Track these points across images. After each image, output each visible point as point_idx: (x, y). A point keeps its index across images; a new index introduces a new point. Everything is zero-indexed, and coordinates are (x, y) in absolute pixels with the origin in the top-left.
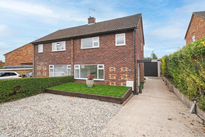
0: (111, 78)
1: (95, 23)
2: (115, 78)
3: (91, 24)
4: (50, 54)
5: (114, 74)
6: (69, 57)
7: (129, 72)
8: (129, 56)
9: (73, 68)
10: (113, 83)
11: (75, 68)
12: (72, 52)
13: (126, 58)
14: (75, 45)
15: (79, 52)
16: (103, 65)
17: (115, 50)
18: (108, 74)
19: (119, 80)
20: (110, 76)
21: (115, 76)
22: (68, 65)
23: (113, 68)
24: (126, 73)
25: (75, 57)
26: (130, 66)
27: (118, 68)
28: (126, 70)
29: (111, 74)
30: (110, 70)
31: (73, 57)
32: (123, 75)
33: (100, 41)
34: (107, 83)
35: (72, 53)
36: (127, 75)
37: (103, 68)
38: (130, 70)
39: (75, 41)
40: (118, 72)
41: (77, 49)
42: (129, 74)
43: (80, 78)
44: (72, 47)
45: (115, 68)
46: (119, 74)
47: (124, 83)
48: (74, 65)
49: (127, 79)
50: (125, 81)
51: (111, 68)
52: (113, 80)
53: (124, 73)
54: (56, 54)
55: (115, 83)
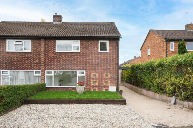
0: (92, 85)
1: (63, 22)
2: (97, 84)
3: (57, 23)
4: (3, 54)
5: (96, 81)
6: (37, 61)
7: (112, 78)
8: (112, 63)
9: (43, 75)
10: (96, 90)
11: (46, 74)
12: (42, 54)
13: (109, 65)
14: (47, 46)
15: (53, 55)
16: (85, 71)
17: (98, 56)
18: (90, 81)
19: (101, 86)
20: (92, 83)
21: (97, 82)
22: (34, 71)
23: (96, 75)
24: (108, 79)
25: (47, 61)
26: (113, 72)
27: (101, 75)
28: (109, 76)
29: (93, 81)
30: (92, 77)
31: (44, 60)
32: (106, 81)
33: (81, 46)
34: (88, 90)
35: (42, 56)
36: (109, 81)
37: (84, 75)
38: (113, 77)
39: (47, 42)
40: (101, 78)
41: (50, 52)
42: (112, 80)
43: (53, 86)
44: (43, 48)
45: (97, 75)
46: (101, 80)
47: (107, 89)
48: (45, 71)
49: (109, 85)
50: (108, 87)
51: (94, 75)
52: (95, 87)
53: (107, 79)
54: (13, 55)
55: (97, 89)
